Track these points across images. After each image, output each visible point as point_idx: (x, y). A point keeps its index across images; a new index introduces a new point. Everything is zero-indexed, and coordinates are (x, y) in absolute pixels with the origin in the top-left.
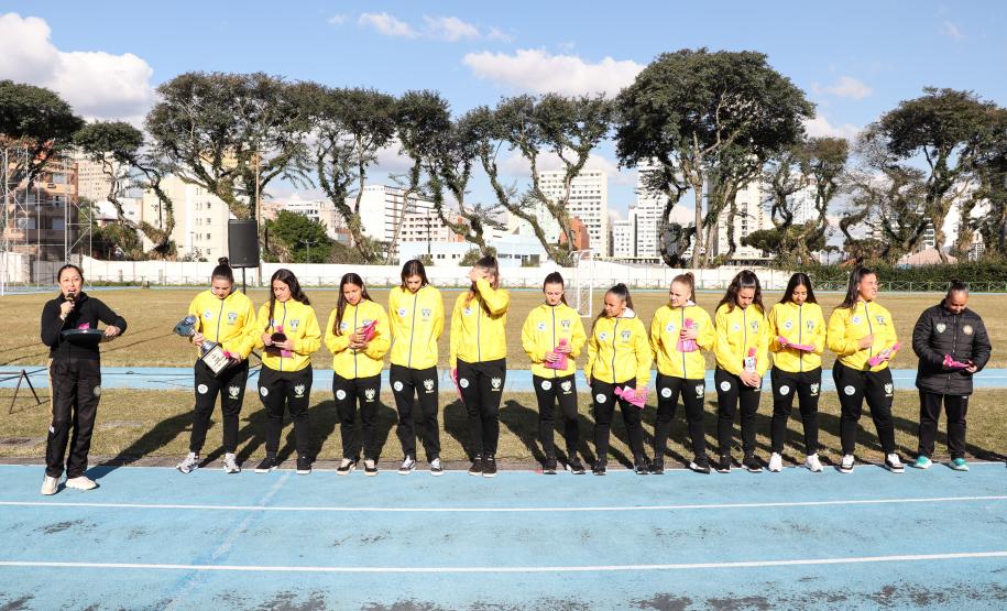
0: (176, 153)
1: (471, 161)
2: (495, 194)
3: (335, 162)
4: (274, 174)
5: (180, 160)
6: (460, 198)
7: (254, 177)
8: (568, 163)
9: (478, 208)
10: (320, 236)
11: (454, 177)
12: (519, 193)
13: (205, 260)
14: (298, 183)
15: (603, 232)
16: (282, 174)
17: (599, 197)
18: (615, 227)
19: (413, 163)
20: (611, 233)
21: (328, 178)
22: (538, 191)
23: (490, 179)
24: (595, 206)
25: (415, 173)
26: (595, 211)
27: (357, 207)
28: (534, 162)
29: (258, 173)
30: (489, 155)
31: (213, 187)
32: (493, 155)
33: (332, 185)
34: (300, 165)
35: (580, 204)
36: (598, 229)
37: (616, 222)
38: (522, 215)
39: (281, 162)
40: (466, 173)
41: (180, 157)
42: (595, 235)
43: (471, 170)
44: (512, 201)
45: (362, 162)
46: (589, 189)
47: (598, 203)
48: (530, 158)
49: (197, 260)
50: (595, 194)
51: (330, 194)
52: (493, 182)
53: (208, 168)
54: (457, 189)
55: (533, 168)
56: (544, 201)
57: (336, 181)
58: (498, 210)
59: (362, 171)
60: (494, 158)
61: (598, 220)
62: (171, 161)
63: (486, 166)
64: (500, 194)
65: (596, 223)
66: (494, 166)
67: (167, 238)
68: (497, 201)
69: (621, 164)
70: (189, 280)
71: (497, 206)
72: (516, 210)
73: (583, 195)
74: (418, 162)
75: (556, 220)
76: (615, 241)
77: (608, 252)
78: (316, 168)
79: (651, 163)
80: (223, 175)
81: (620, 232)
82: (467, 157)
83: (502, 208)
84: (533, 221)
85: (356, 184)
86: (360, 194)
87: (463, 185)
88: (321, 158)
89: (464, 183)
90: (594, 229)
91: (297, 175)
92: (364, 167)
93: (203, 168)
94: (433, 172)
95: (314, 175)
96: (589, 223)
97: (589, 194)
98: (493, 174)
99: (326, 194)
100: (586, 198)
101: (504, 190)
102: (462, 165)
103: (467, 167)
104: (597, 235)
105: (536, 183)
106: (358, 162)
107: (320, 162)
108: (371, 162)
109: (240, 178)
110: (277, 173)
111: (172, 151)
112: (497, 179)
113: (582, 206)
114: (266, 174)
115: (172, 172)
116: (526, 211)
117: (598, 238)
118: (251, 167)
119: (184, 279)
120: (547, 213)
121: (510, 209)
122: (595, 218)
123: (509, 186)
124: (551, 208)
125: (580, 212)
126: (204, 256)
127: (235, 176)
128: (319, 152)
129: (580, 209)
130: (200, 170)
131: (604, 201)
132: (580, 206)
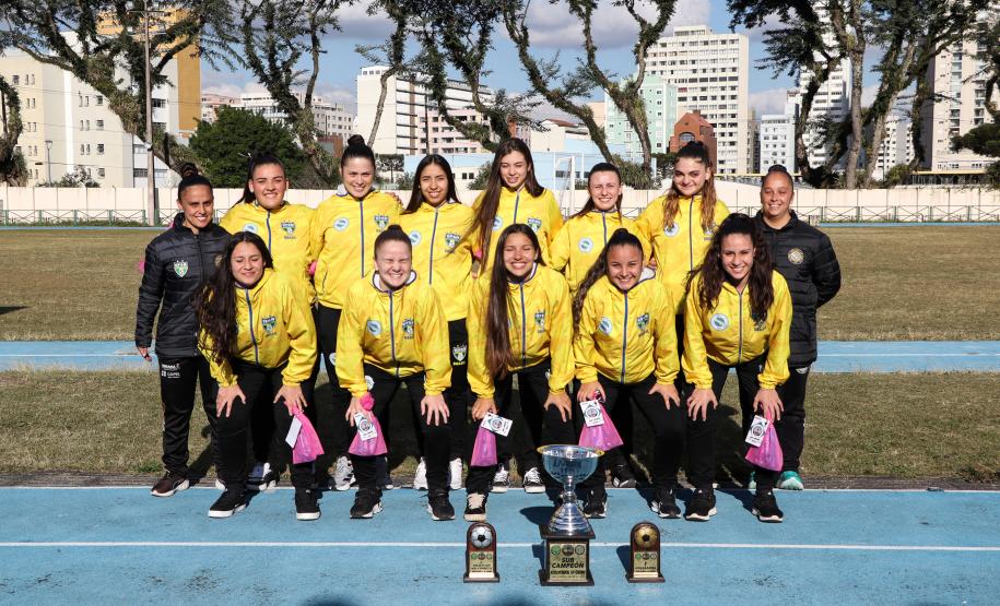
0: (20, 14)
1: (492, 23)
2: (525, 75)
3: (269, 27)
4: (179, 48)
5: (28, 25)
6: (472, 81)
7: (143, 51)
8: (643, 23)
9: (500, 97)
10: (284, 146)
11: (463, 49)
12: (563, 72)
13: (96, 185)
14: (219, 62)
15: (742, 134)
16: (192, 49)
17: (735, 79)
18: (762, 128)
19: (393, 26)
20: (757, 135)
21: (259, 53)
22: (595, 68)
23: (517, 51)
24: (729, 93)
25: (397, 42)
26: (728, 102)
27: (309, 97)
28: (588, 22)
29: (147, 46)
30: (517, 13)
31: (81, 69)
32: (523, 11)
33: (265, 63)
34: (220, 33)
35: (704, 89)
36: (733, 129)
37: (764, 117)
38: (569, 108)
39: (189, 28)
40: (483, 43)
41: (26, 20)
42: (728, 139)
43: (492, 36)
44: (554, 85)
45: (314, 27)
46: (719, 65)
47: (733, 88)
48: (581, 15)
49: (83, 185)
50: (729, 74)
51: (264, 79)
52: (523, 54)
53: (71, 38)
54: (470, 67)
55: (587, 31)
56: (605, 84)
57: (272, 59)
58: (533, 100)
59: (315, 41)
60: (523, 17)
61: (733, 116)
62: (14, 26)
63: (511, 30)
64: (534, 75)
65: (729, 120)
66: (524, 29)
67: (10, 151)
68: (529, 86)
69: (736, 21)
70: (45, 215)
71: (531, 94)
72: (558, 100)
73: (709, 75)
74: (402, 25)
75: (624, 115)
76: (763, 148)
77: (751, 166)
78: (241, 37)
79: (785, 18)
80: (96, 50)
81: (771, 133)
82: (486, 16)
83: (539, 97)
84: (586, 117)
85: (305, 60)
86: (314, 77)
87: (478, 61)
88: (248, 21)
89: (480, 57)
90: (728, 130)
91: (215, 48)
92: (318, 34)
93: (63, 39)
94: (429, 42)
95: (240, 49)
96: (719, 121)
97: (719, 74)
98: (523, 42)
99: (258, 78)
100: (713, 80)
101: (539, 68)
102: (476, 29)
103: (485, 32)
104: (731, 139)
105: (591, 56)
106: (307, 25)
107: (247, 28)
108: (328, 27)
109: (123, 53)
110: (184, 46)
111: (14, 11)
112: (530, 51)
113: (709, 93)
114: (163, 47)
115: (15, 44)
116: (577, 101)
117: (732, 143)
118: (137, 38)
119: (37, 215)
120: (609, 103)
121: (550, 98)
122: (729, 111)
123: (548, 61)
124: (615, 95)
125: (704, 103)
126: (95, 177)
127: (116, 52)
128: (244, 11)
129: (705, 98)
130: (58, 42)
131: (743, 84)
132: (704, 94)
